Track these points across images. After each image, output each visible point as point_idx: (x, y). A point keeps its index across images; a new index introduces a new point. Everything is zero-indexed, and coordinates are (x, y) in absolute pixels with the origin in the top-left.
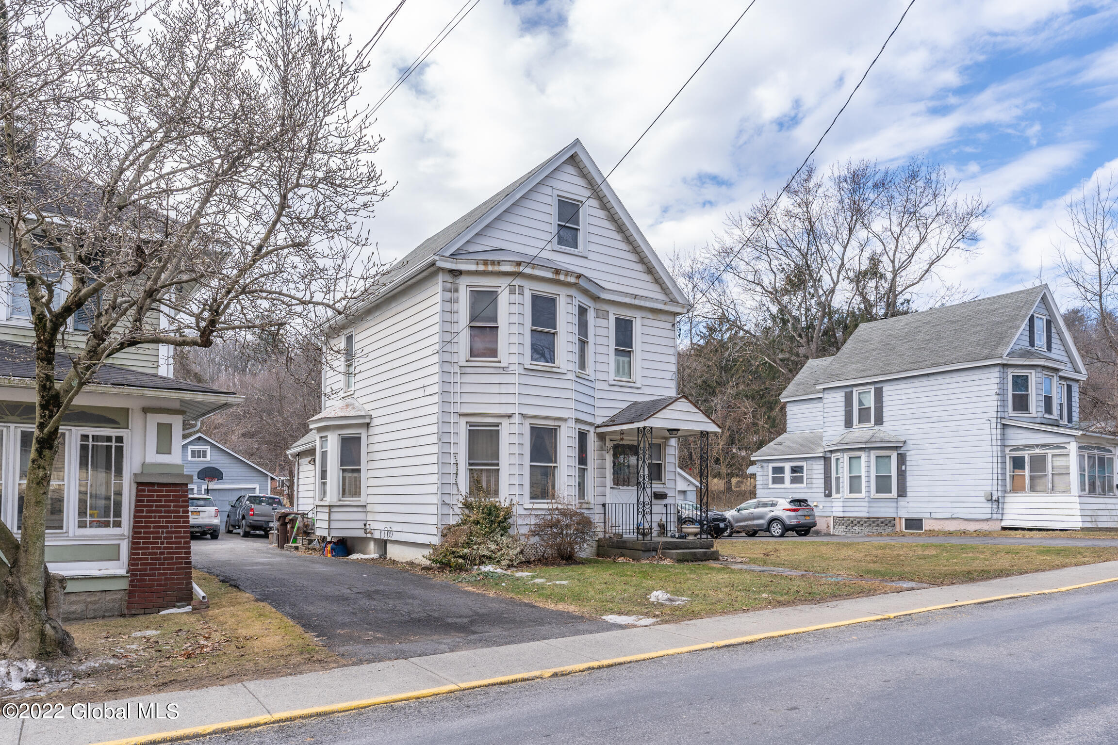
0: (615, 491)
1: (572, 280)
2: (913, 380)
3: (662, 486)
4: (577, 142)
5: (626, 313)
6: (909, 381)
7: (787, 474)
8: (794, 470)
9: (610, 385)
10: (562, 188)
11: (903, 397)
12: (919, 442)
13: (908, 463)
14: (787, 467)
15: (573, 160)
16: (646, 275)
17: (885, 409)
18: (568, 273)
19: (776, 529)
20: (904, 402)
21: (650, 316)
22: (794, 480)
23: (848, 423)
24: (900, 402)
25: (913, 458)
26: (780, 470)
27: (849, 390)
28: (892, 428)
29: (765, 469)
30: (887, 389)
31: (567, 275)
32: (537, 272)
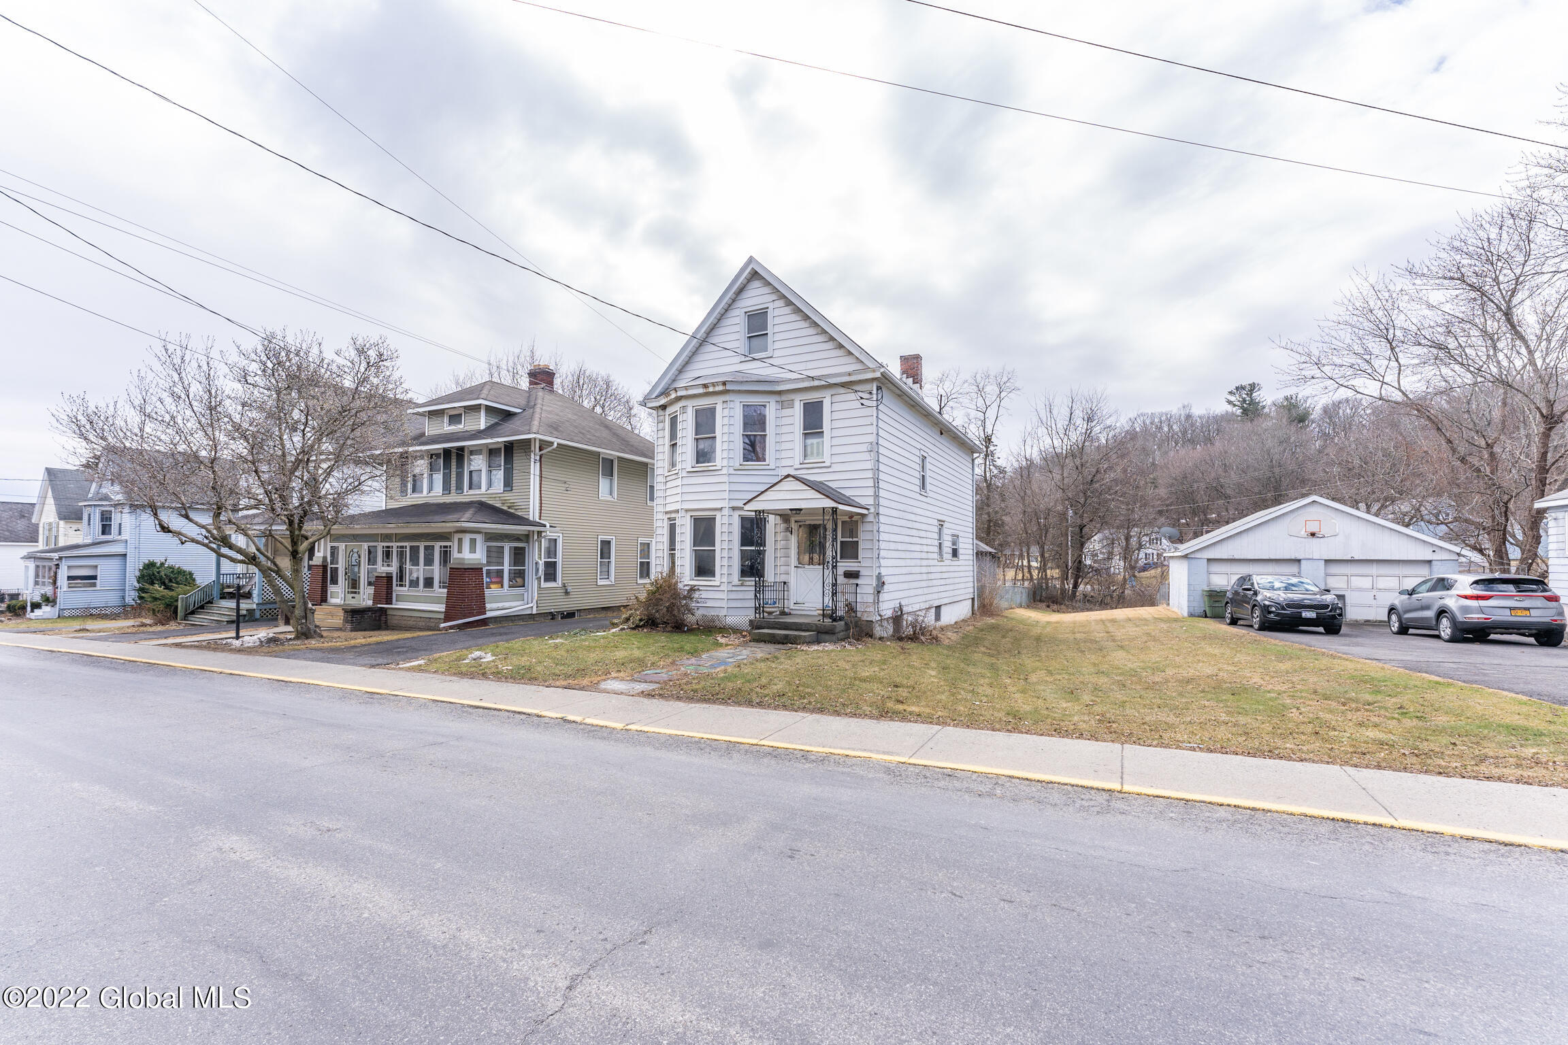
0: (799, 569)
1: (720, 388)
3: (856, 564)
4: (751, 260)
5: (812, 397)
9: (796, 469)
10: (747, 305)
15: (755, 275)
16: (838, 350)
21: (842, 390)
31: (714, 386)
32: (691, 392)
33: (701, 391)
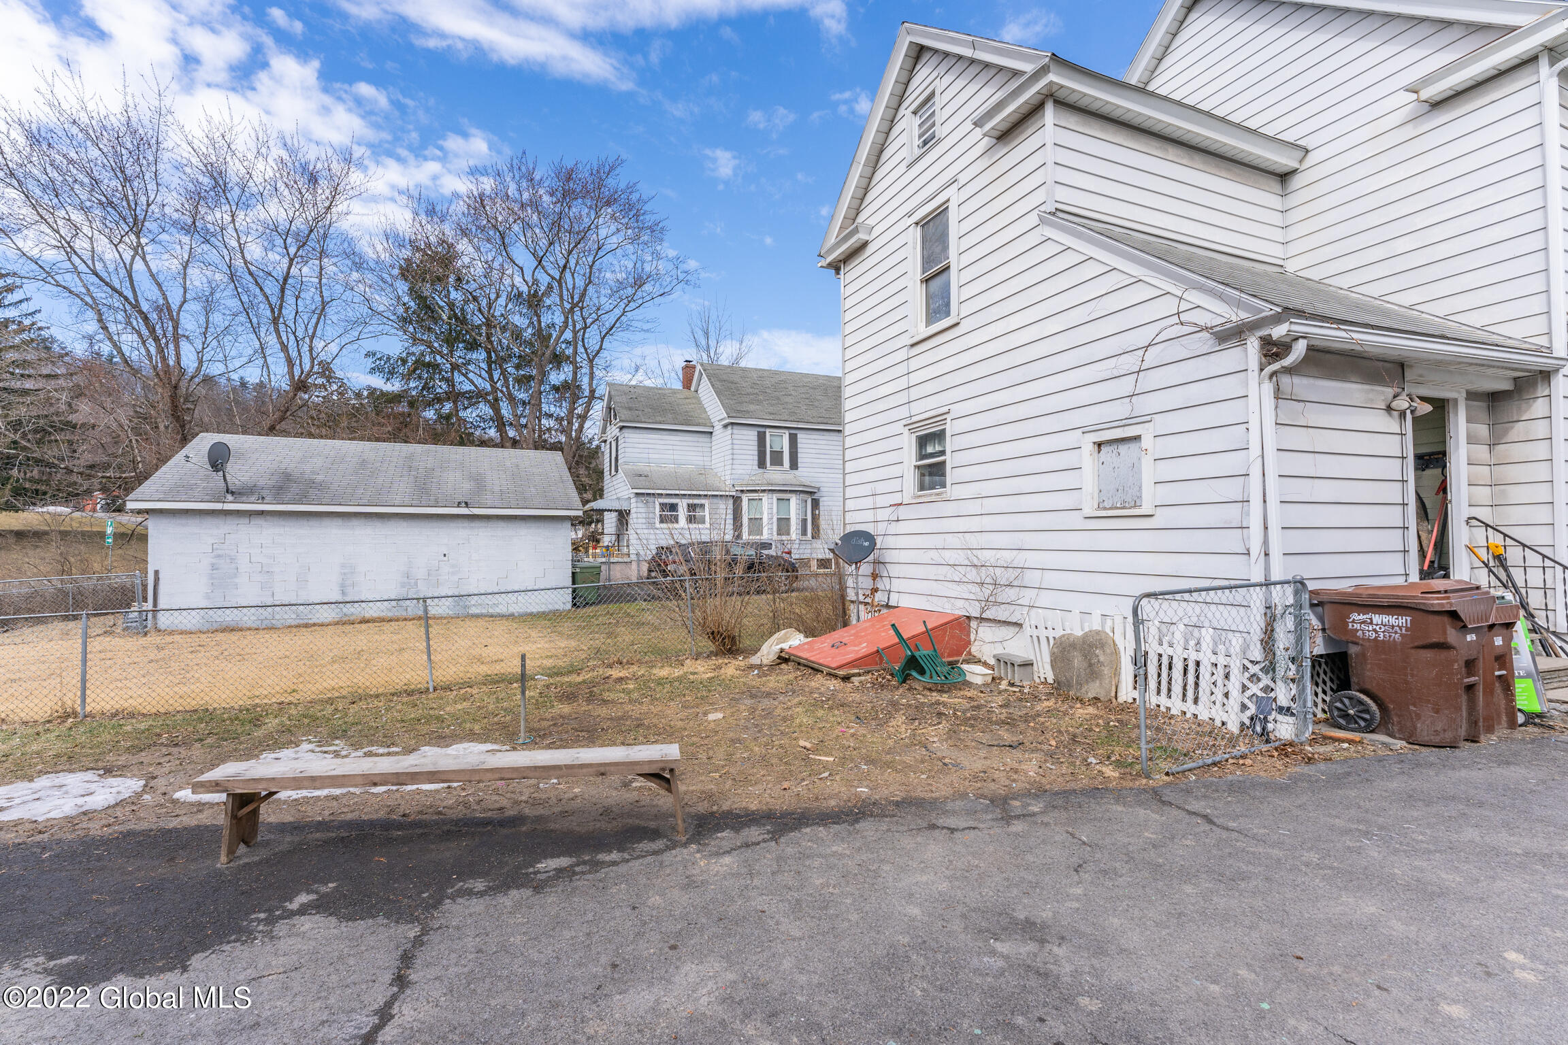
2: (825, 433)
6: (822, 433)
7: (682, 513)
8: (692, 507)
11: (817, 447)
12: (831, 489)
13: (821, 508)
14: (683, 505)
17: (799, 455)
20: (818, 451)
22: (691, 519)
23: (762, 464)
24: (814, 451)
25: (825, 503)
26: (673, 507)
27: (762, 430)
28: (805, 474)
29: (651, 505)
30: (801, 436)
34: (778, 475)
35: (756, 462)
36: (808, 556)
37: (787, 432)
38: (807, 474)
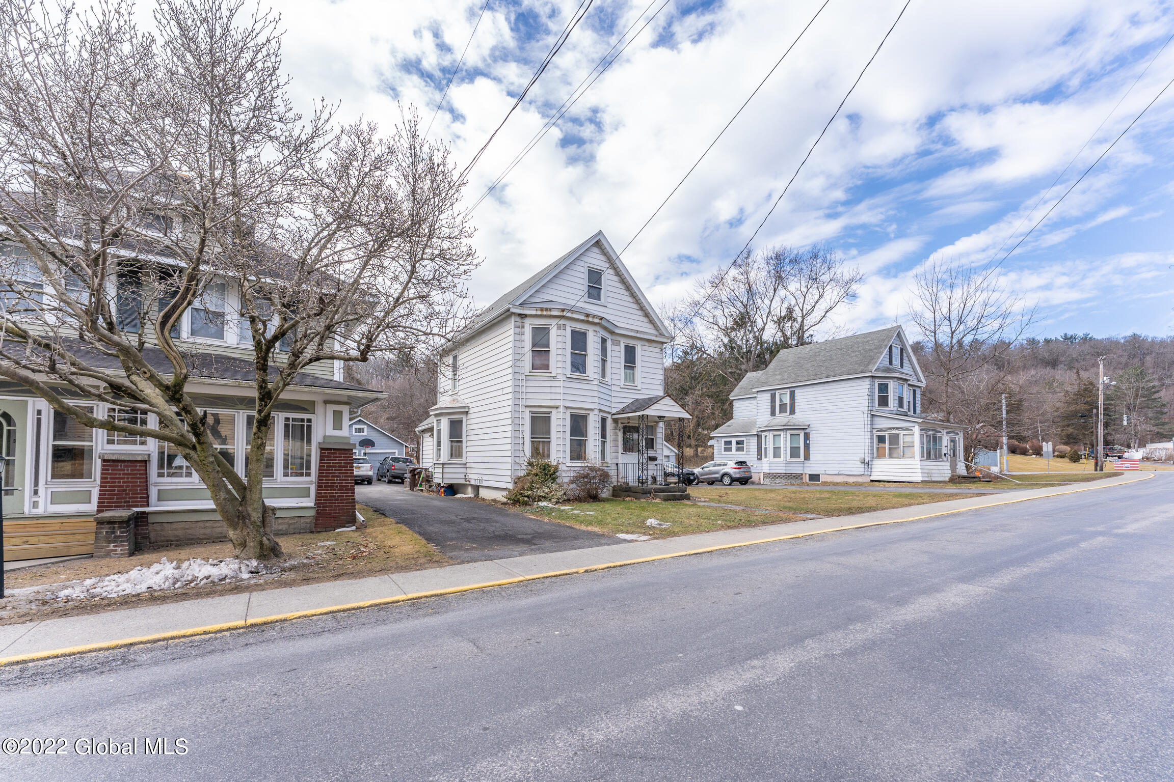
0: (624, 455)
1: (597, 321)
2: (814, 386)
3: (654, 452)
4: (600, 232)
5: (631, 342)
7: (734, 446)
8: (738, 443)
9: (621, 388)
10: (591, 262)
11: (808, 397)
12: (818, 425)
13: (811, 439)
14: (734, 441)
15: (598, 244)
16: (644, 318)
17: (796, 405)
18: (594, 316)
19: (727, 480)
20: (808, 400)
21: (647, 344)
22: (738, 449)
23: (773, 413)
24: (806, 400)
25: (815, 435)
26: (730, 443)
27: (773, 392)
29: (720, 442)
30: (798, 392)
31: (593, 318)
32: (575, 316)
33: (583, 318)
34: (782, 419)
35: (770, 413)
36: (801, 472)
37: (789, 390)
38: (800, 417)
